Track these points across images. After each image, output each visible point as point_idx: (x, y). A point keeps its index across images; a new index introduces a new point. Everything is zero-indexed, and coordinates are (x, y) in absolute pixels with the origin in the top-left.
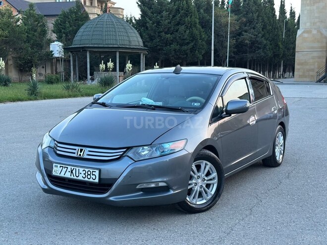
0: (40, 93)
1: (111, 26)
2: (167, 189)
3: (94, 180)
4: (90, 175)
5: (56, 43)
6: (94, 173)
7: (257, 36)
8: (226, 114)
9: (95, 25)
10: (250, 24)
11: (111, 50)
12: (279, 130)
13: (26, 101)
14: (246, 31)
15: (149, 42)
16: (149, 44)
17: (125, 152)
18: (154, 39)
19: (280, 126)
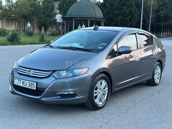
0: (46, 40)
1: (86, 6)
2: (74, 95)
3: (34, 88)
4: (32, 85)
5: (58, 15)
6: (34, 84)
7: (168, 12)
8: (118, 54)
9: (78, 5)
10: (165, 6)
11: (85, 19)
12: (158, 65)
13: (38, 44)
14: (162, 10)
15: (106, 15)
16: (107, 16)
17: (52, 73)
18: (110, 14)
19: (158, 62)
